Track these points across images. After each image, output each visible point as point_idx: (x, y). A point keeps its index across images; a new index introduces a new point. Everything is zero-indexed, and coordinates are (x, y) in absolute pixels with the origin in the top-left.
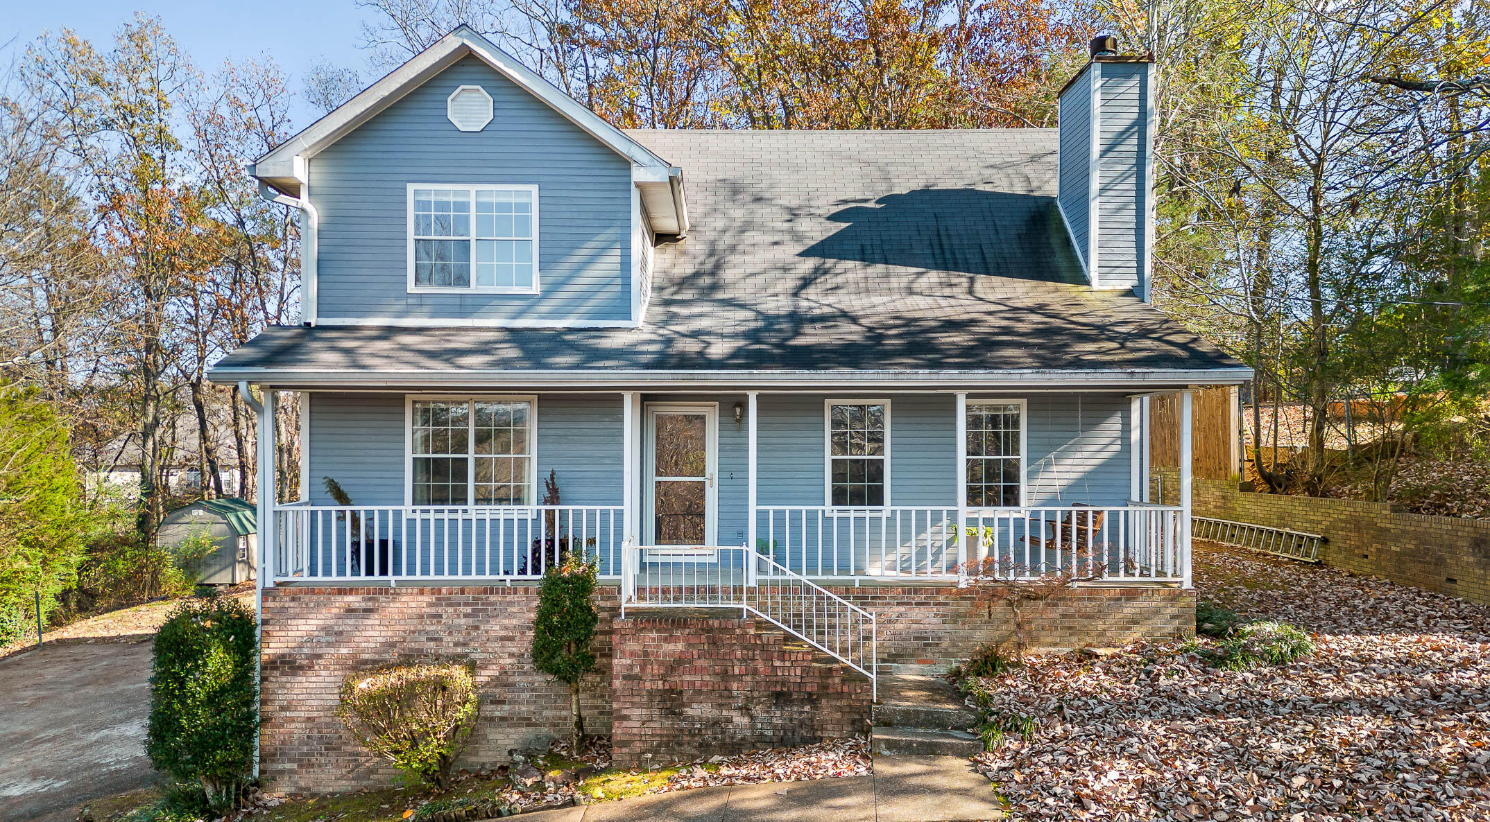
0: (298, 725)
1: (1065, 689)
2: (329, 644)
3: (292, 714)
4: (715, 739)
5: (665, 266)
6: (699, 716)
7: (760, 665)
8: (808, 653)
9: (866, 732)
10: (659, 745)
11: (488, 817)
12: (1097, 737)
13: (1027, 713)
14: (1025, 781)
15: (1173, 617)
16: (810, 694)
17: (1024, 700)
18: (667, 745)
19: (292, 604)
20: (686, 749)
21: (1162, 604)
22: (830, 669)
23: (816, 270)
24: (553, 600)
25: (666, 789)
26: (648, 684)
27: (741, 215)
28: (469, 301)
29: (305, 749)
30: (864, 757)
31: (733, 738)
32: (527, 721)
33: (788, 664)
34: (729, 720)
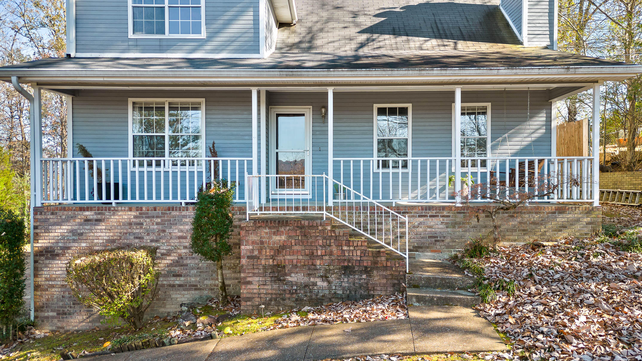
0: (57, 290)
1: (531, 264)
2: (74, 241)
3: (53, 283)
4: (306, 296)
5: (284, 38)
6: (295, 281)
7: (334, 249)
8: (365, 241)
9: (402, 291)
10: (271, 300)
11: (157, 346)
12: (561, 293)
13: (509, 278)
14: (517, 322)
15: (588, 223)
16: (366, 268)
17: (505, 270)
18: (275, 300)
19: (51, 217)
20: (287, 302)
21: (580, 216)
22: (379, 252)
23: (368, 40)
24: (203, 209)
25: (272, 328)
26: (263, 262)
27: (327, 15)
28: (164, 43)
29: (61, 304)
30: (402, 307)
31: (317, 295)
32: (195, 287)
33: (352, 248)
34: (315, 284)
